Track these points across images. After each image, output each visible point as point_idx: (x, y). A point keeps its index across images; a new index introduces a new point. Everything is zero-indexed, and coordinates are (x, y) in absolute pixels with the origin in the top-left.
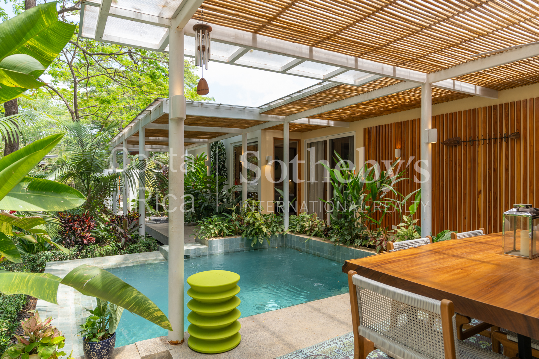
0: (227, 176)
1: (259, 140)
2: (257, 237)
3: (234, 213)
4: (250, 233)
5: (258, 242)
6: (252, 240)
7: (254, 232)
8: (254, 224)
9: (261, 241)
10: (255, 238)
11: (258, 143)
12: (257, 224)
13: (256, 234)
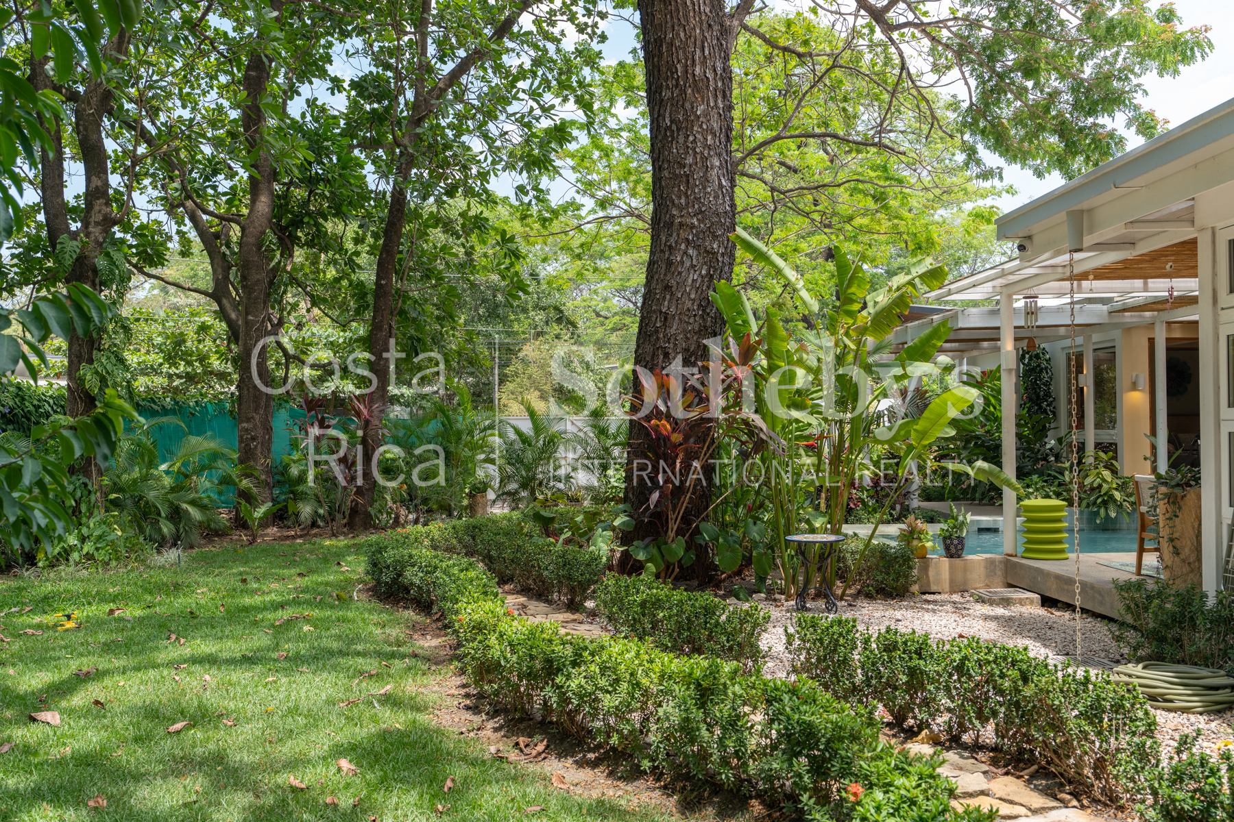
0: (1054, 413)
1: (1116, 344)
2: (1106, 509)
3: (1067, 473)
4: (1095, 503)
5: (1107, 514)
6: (1097, 513)
7: (1099, 500)
8: (1100, 486)
9: (1113, 515)
10: (1102, 511)
11: (1117, 350)
12: (1105, 486)
13: (1105, 503)
